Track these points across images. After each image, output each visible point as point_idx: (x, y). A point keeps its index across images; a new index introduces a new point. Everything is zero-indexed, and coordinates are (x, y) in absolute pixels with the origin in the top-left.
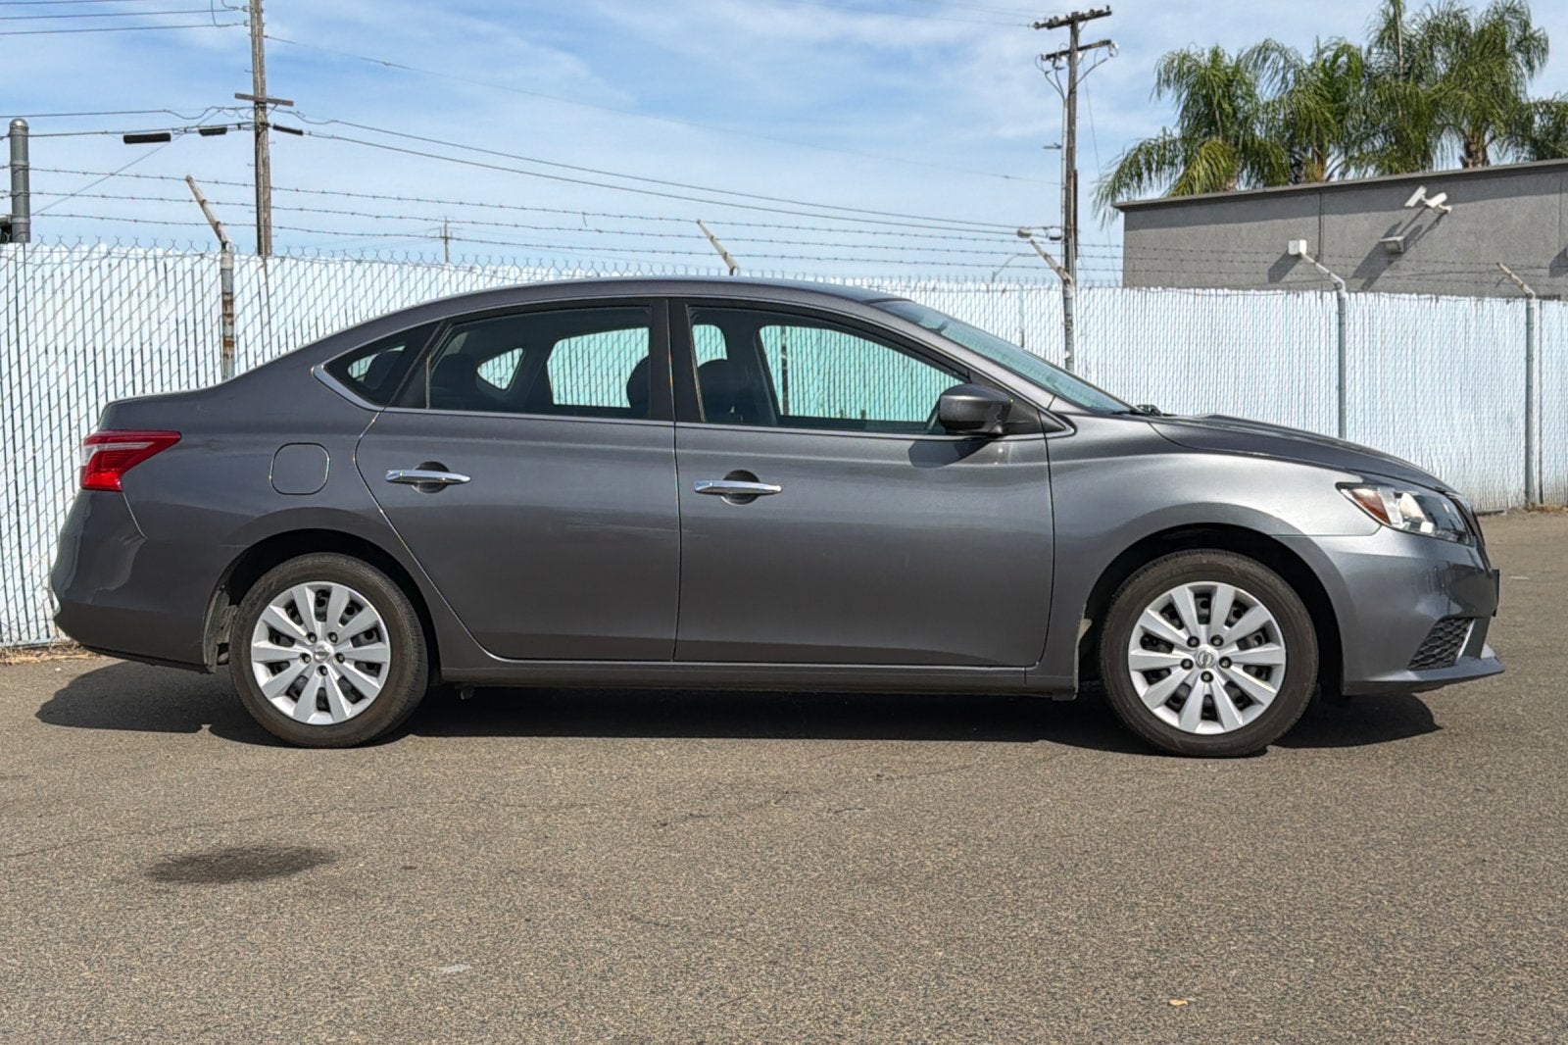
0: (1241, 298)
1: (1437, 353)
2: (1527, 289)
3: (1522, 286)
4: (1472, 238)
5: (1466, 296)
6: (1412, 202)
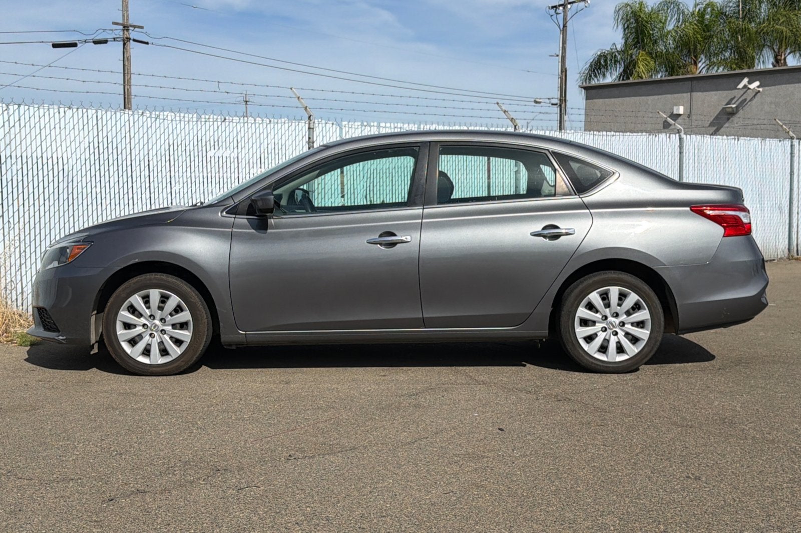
0: (621, 137)
1: (738, 170)
2: (791, 134)
3: (789, 132)
4: (773, 106)
5: (756, 137)
6: (741, 86)
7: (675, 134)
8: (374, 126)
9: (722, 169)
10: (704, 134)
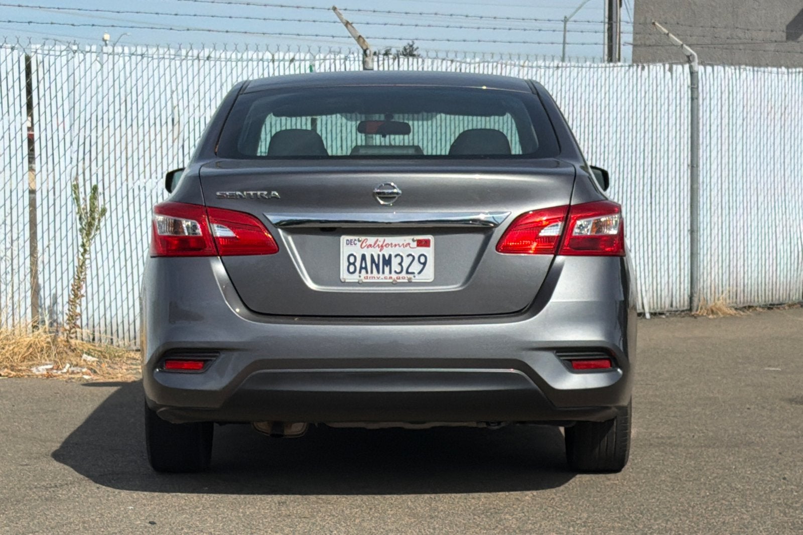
7: (682, 64)
8: (90, 51)
9: (778, 129)
10: (740, 64)
